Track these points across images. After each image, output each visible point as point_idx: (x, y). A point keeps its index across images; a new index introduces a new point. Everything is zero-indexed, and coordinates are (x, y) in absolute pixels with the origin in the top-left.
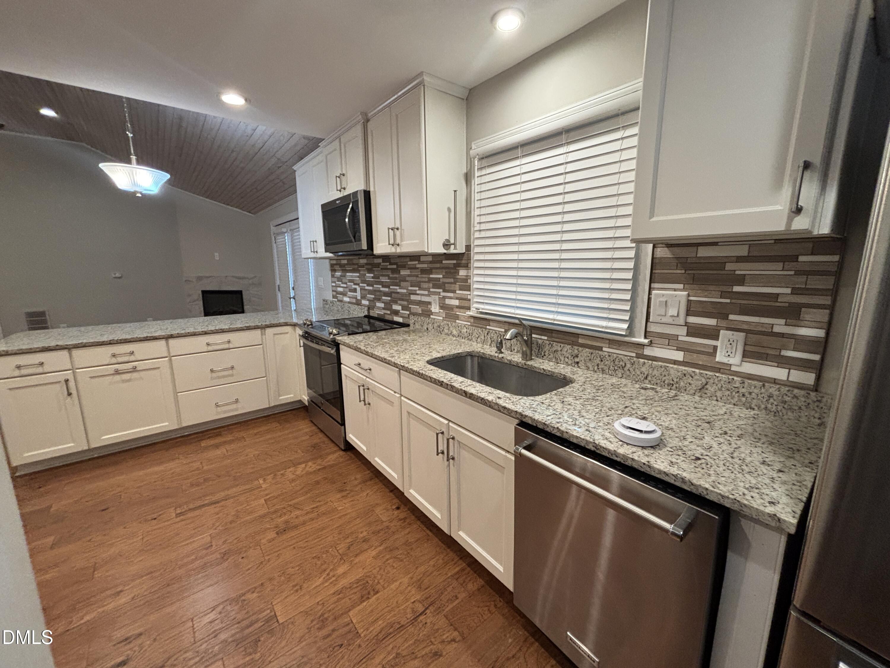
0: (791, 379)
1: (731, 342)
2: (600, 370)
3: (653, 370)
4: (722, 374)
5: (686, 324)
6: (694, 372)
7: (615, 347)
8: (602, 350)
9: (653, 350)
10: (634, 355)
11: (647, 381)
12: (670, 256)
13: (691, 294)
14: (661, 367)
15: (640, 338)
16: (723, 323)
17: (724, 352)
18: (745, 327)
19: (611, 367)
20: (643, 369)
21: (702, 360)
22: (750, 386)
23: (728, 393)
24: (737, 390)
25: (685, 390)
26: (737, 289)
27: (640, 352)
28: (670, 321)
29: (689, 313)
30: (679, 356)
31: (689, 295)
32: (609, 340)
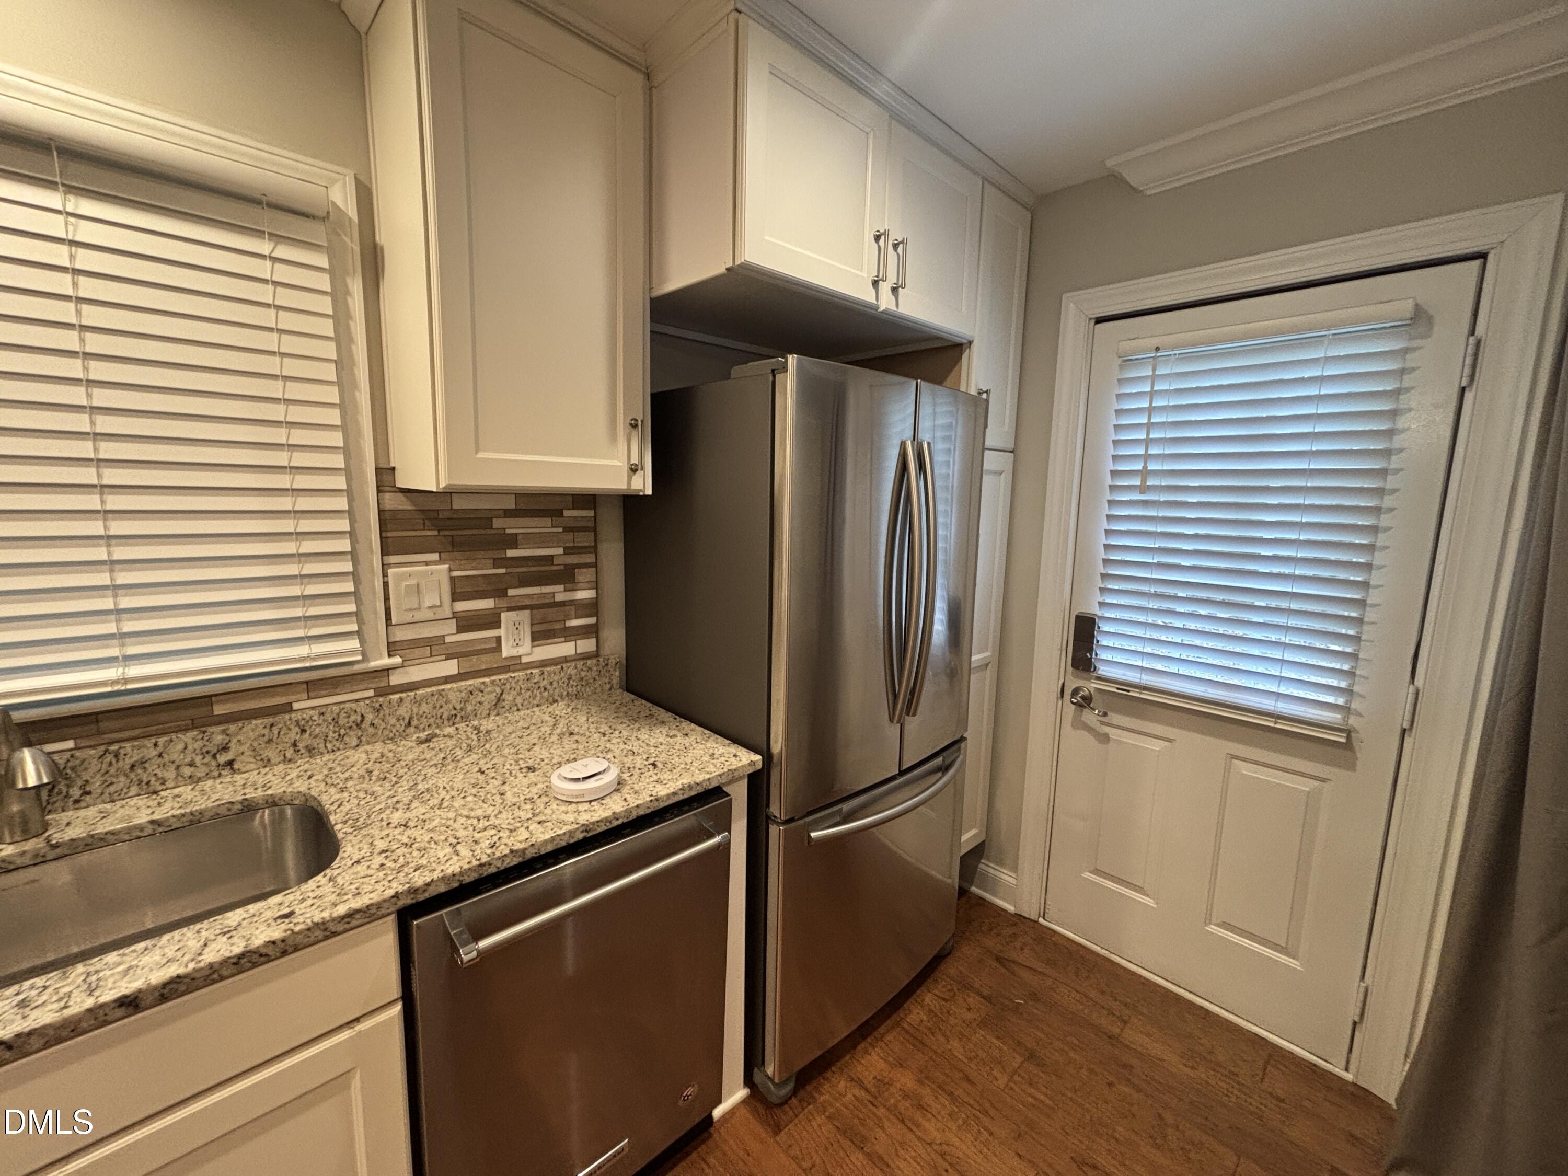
0: (578, 652)
1: (517, 625)
2: (303, 751)
3: (420, 705)
4: (514, 671)
5: (455, 615)
6: (483, 683)
7: (324, 692)
8: (291, 710)
9: (407, 673)
10: (371, 693)
11: (412, 729)
12: (410, 508)
13: (453, 568)
14: (433, 695)
15: (381, 657)
16: (503, 603)
17: (511, 642)
18: (527, 602)
19: (331, 735)
20: (403, 711)
21: (484, 662)
22: (549, 674)
23: (529, 693)
24: (537, 686)
25: (476, 715)
26: (511, 553)
27: (382, 684)
28: (429, 615)
29: (455, 597)
30: (451, 667)
31: (450, 570)
32: (307, 683)
